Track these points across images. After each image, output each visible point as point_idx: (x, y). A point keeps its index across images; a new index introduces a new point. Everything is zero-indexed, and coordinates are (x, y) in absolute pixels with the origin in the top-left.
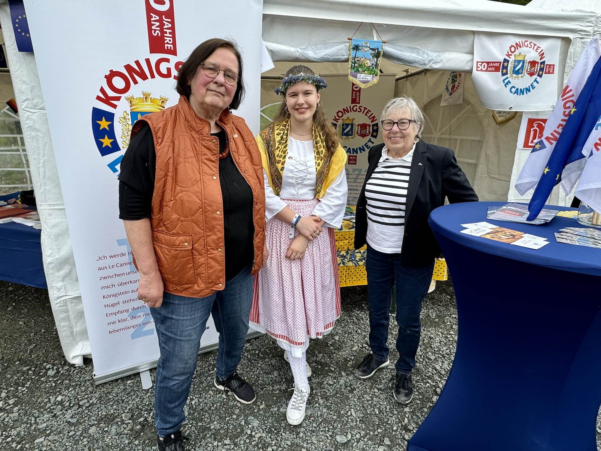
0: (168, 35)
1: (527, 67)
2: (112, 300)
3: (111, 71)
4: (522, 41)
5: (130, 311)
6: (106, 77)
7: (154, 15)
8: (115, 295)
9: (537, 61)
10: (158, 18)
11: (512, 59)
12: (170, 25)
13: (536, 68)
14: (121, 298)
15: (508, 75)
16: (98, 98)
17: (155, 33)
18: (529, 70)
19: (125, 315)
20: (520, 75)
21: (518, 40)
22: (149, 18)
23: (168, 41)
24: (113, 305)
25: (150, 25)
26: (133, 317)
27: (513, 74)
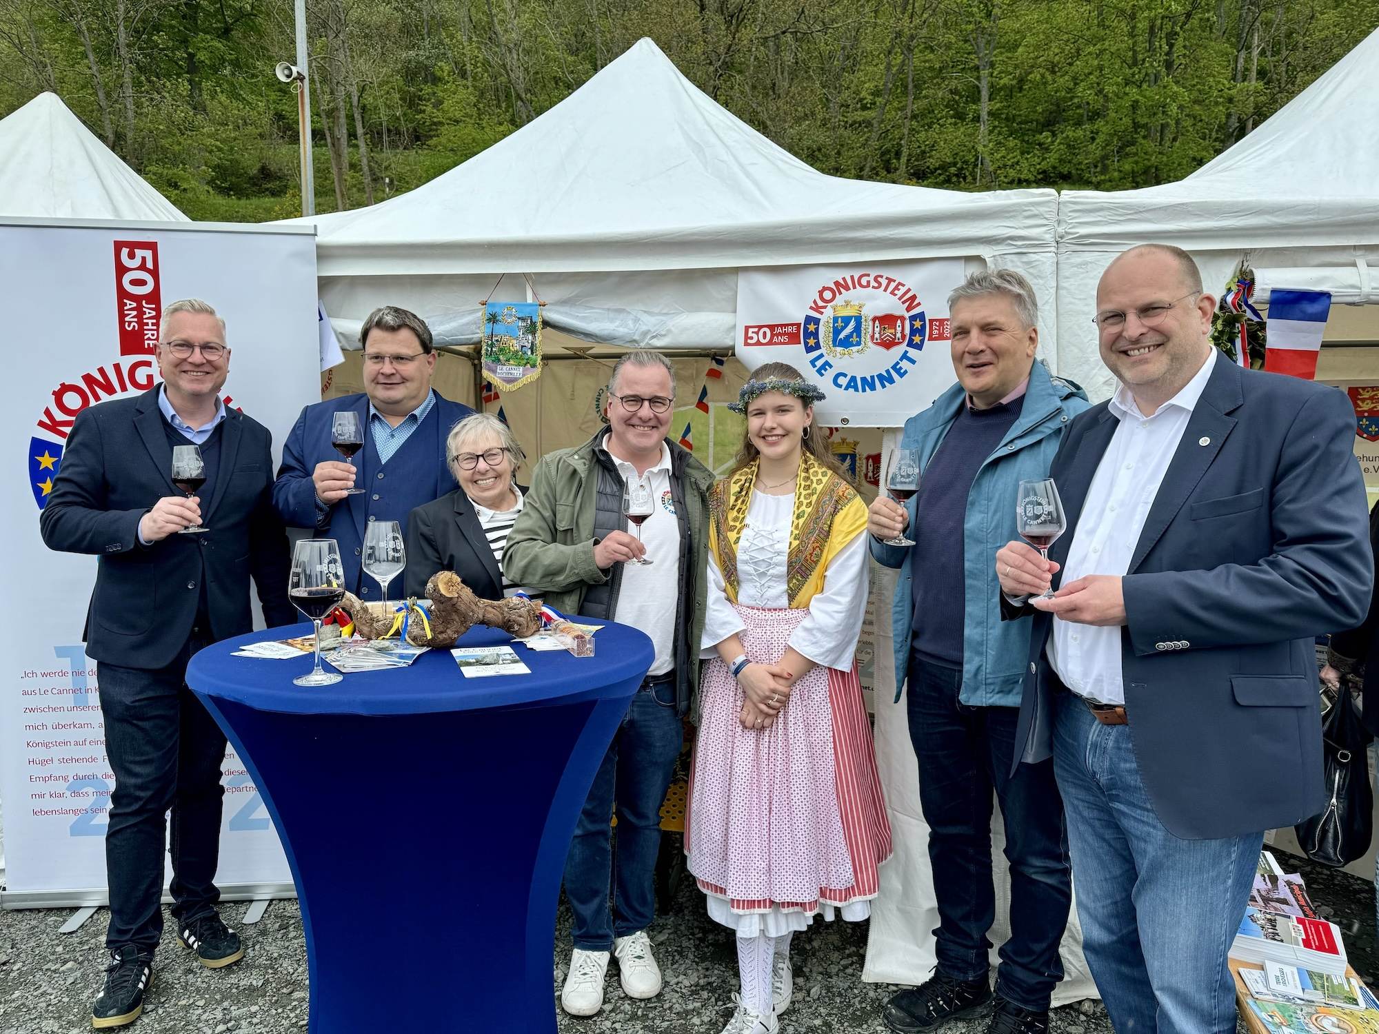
0: (150, 327)
1: (870, 330)
2: (41, 753)
3: (63, 385)
4: (852, 277)
5: (71, 780)
6: (54, 393)
7: (128, 302)
8: (46, 745)
9: (897, 313)
10: (134, 305)
11: (827, 316)
12: (154, 313)
13: (899, 329)
14: (56, 753)
15: (823, 351)
16: (41, 424)
17: (129, 326)
18: (877, 336)
19: (61, 786)
20: (855, 349)
21: (838, 275)
22: (121, 305)
23: (150, 336)
24: (43, 762)
25: (122, 316)
26: (76, 793)
27: (835, 345)
